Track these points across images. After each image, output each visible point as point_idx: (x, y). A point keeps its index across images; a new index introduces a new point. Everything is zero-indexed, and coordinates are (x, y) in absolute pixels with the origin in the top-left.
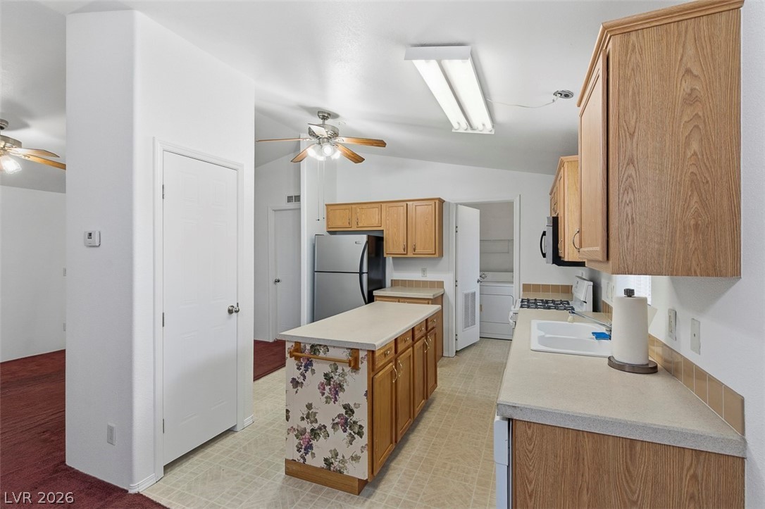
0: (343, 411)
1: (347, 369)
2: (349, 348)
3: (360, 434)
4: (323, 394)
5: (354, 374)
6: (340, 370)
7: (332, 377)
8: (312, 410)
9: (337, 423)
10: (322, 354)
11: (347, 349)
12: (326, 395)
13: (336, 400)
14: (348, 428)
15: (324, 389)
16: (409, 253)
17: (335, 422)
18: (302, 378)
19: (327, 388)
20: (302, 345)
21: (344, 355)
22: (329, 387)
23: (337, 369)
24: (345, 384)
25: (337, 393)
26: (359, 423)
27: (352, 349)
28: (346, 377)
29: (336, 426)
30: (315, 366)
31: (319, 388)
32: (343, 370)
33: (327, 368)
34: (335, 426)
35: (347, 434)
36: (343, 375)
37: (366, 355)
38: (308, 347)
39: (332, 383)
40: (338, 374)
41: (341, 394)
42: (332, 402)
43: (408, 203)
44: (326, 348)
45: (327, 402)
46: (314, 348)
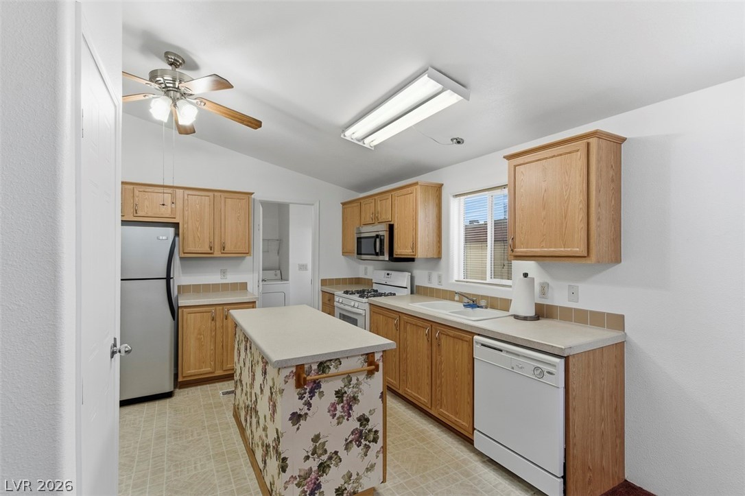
0: (357, 425)
1: (362, 377)
2: (364, 354)
3: (375, 440)
4: (334, 416)
5: (369, 379)
6: (354, 381)
7: (345, 393)
8: (319, 442)
9: (351, 442)
10: (333, 370)
11: (362, 355)
12: (337, 416)
13: (349, 415)
14: (362, 441)
15: (336, 409)
16: (216, 252)
17: (348, 441)
18: (306, 407)
19: (339, 407)
20: (306, 366)
21: (357, 363)
22: (342, 404)
23: (351, 380)
24: (360, 395)
25: (350, 408)
26: (374, 430)
27: (367, 354)
28: (361, 386)
29: (350, 445)
30: (324, 386)
31: (329, 412)
32: (358, 380)
33: (338, 384)
34: (348, 446)
35: (362, 447)
36: (358, 384)
37: (382, 356)
38: (315, 367)
39: (345, 399)
40: (352, 386)
41: (355, 407)
42: (345, 421)
43: (216, 194)
44: (338, 361)
45: (338, 424)
46: (323, 366)
